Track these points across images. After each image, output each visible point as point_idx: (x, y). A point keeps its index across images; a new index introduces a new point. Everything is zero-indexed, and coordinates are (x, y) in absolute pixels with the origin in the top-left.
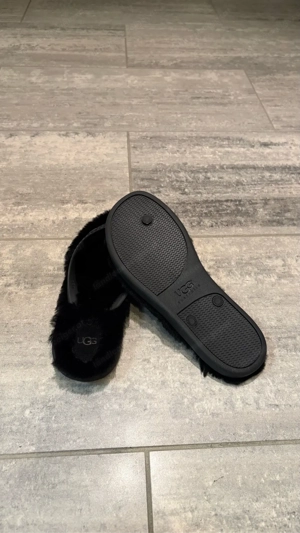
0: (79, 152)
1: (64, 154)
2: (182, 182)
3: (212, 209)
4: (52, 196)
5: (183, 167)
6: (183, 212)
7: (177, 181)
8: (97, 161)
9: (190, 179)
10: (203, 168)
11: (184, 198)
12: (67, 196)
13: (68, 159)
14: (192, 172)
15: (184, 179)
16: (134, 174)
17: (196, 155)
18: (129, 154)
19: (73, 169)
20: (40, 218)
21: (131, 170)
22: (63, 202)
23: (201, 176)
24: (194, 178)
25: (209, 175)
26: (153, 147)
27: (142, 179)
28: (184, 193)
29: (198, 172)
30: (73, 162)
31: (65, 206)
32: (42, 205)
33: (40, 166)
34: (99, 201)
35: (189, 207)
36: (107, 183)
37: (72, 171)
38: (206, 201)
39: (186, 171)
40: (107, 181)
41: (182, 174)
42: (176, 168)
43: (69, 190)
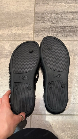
0: (17, 6)
1: (13, 6)
2: (52, 18)
3: (62, 30)
4: (7, 24)
5: (54, 12)
6: (52, 31)
7: (51, 18)
8: (23, 9)
9: (56, 17)
10: (61, 13)
11: (52, 25)
12: (12, 24)
13: (13, 9)
14: (57, 14)
15: (53, 17)
16: (36, 15)
17: (59, 7)
18: (35, 6)
19: (15, 13)
20: (3, 33)
21: (35, 13)
22: (11, 26)
23: (60, 16)
24: (57, 17)
25: (62, 15)
26: (44, 3)
27: (39, 17)
28: (53, 23)
29: (59, 14)
30: (15, 10)
31: (12, 28)
32: (4, 28)
33: (4, 12)
34: (23, 26)
35: (54, 29)
36: (26, 19)
37: (15, 14)
38: (60, 27)
39: (54, 14)
40: (26, 18)
41: (53, 15)
42: (51, 12)
43: (13, 22)
